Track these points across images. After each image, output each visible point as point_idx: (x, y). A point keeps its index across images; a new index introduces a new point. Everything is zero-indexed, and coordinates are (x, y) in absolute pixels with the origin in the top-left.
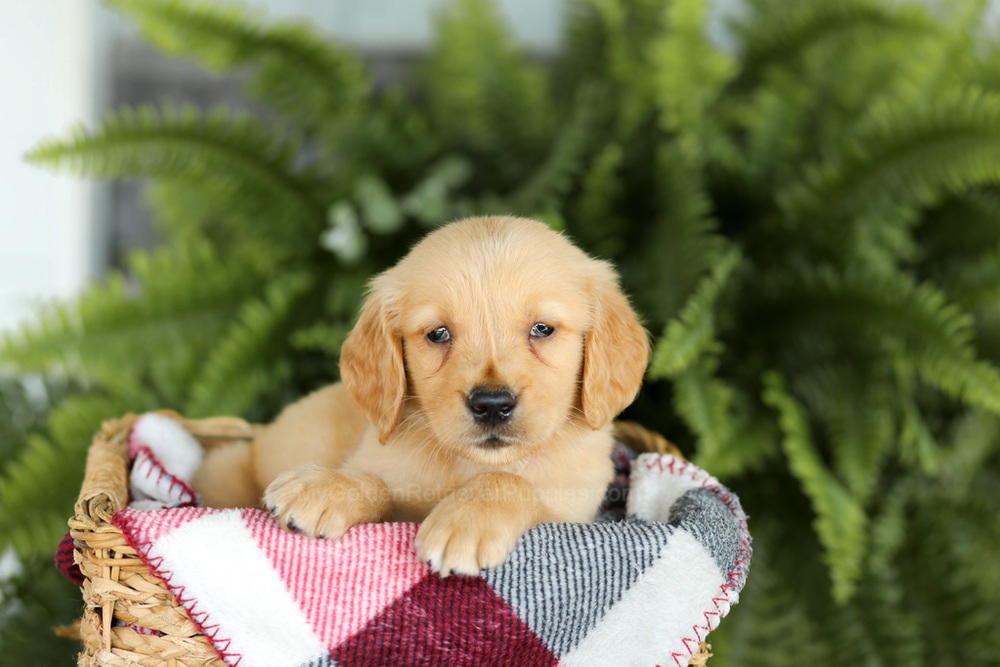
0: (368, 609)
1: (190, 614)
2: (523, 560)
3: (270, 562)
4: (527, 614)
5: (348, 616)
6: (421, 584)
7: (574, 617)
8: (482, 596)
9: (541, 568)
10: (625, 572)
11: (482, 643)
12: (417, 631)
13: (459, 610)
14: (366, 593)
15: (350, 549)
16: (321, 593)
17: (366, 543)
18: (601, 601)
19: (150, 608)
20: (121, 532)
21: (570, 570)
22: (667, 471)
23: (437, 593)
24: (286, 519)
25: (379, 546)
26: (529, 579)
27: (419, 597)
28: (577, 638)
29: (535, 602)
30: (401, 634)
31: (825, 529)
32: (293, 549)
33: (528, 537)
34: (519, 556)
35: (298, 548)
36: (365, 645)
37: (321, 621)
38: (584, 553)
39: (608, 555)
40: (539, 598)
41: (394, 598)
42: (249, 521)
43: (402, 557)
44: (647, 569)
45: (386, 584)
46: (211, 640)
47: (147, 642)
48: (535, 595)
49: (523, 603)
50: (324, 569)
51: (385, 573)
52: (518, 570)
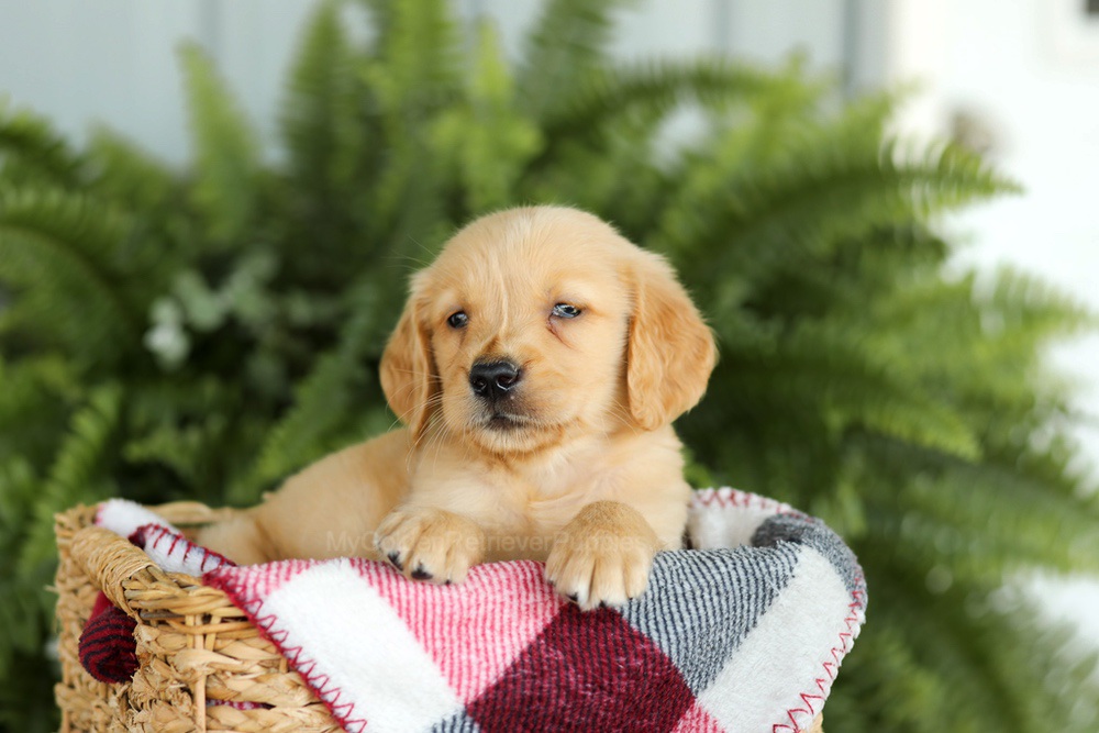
0: (504, 655)
1: (305, 680)
2: (656, 590)
3: (395, 611)
4: (669, 647)
5: (484, 665)
6: (553, 624)
7: (713, 648)
8: (618, 632)
9: (676, 596)
10: (760, 595)
11: (625, 683)
12: (557, 675)
13: (598, 648)
14: (498, 638)
15: (476, 591)
16: (452, 642)
17: (491, 583)
18: (737, 629)
19: (254, 678)
20: (221, 593)
21: (707, 597)
23: (571, 633)
25: (504, 585)
26: (666, 609)
27: (553, 639)
28: (714, 673)
30: (542, 681)
32: (416, 596)
34: (652, 586)
36: (505, 695)
37: (456, 673)
38: (718, 577)
39: (743, 577)
40: (680, 629)
41: (528, 642)
42: (360, 569)
43: (531, 595)
44: (783, 588)
45: (518, 627)
46: (330, 707)
47: (250, 717)
48: (674, 626)
49: (664, 636)
50: (451, 616)
51: (515, 615)
52: (653, 600)
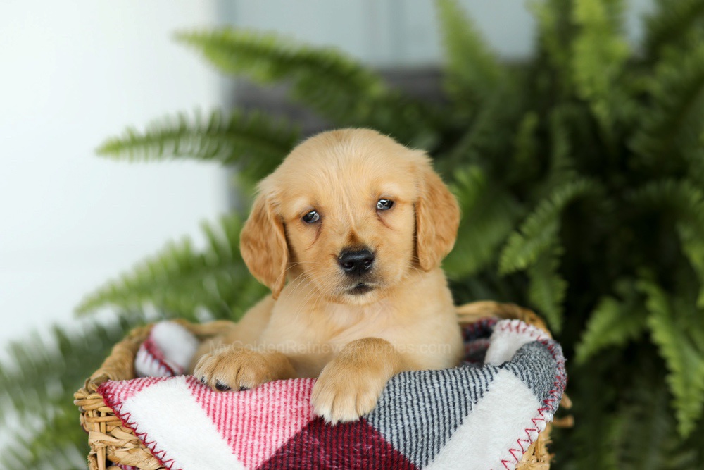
0: (277, 441)
1: (153, 453)
2: (387, 400)
3: (205, 411)
4: (391, 438)
5: (262, 447)
6: (315, 421)
7: (428, 439)
8: (359, 427)
9: (400, 404)
10: (463, 403)
11: (360, 461)
12: (312, 454)
13: (343, 438)
14: (275, 430)
15: (262, 399)
16: (243, 431)
17: (274, 394)
18: (447, 425)
19: (128, 451)
20: (102, 397)
21: (421, 404)
22: (514, 331)
25: (283, 395)
26: (393, 412)
27: (313, 432)
28: (433, 454)
29: (397, 428)
30: (301, 458)
32: (221, 402)
33: (391, 383)
34: (384, 397)
35: (225, 400)
37: (243, 452)
39: (450, 391)
40: (400, 426)
41: (295, 432)
42: (191, 384)
44: (479, 399)
45: (290, 423)
48: (396, 424)
49: (388, 430)
50: (244, 414)
51: (288, 415)
52: (384, 407)
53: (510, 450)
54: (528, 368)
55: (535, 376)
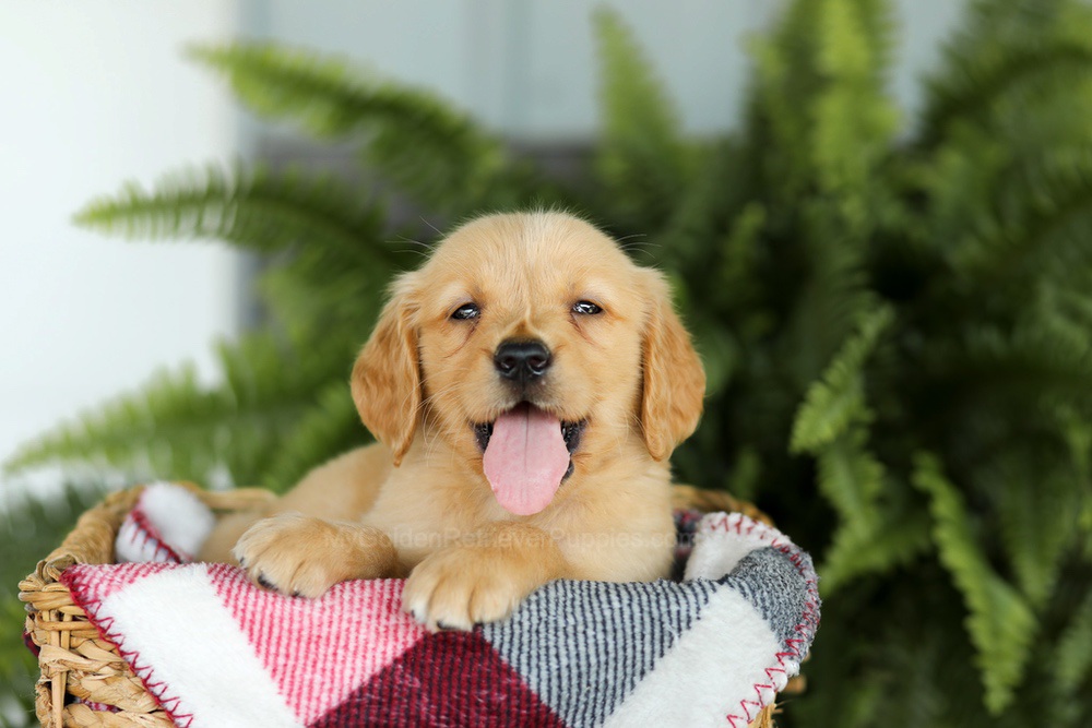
0: (352, 677)
1: (146, 686)
2: (535, 620)
3: (237, 622)
4: (539, 684)
5: (327, 686)
6: (415, 649)
7: (597, 689)
8: (487, 663)
9: (556, 630)
10: (657, 636)
11: (485, 718)
12: (408, 703)
13: (459, 680)
14: (350, 659)
15: (332, 607)
16: (297, 659)
17: (351, 601)
18: (629, 670)
19: (104, 680)
20: (68, 590)
21: (590, 632)
22: (733, 531)
23: (434, 659)
24: (255, 572)
25: (365, 603)
26: (543, 643)
27: (412, 665)
28: (603, 715)
29: (548, 670)
30: (390, 708)
31: (979, 629)
32: (264, 608)
33: (542, 594)
34: (531, 616)
36: (347, 719)
37: (295, 692)
38: (607, 613)
39: (637, 615)
40: (554, 666)
41: (383, 665)
42: (216, 576)
43: (393, 617)
44: (684, 632)
45: (374, 649)
46: (171, 716)
47: (101, 720)
48: (548, 662)
49: (535, 671)
50: (300, 631)
51: (373, 635)
52: (529, 631)
53: (729, 717)
54: (764, 586)
55: (775, 600)
